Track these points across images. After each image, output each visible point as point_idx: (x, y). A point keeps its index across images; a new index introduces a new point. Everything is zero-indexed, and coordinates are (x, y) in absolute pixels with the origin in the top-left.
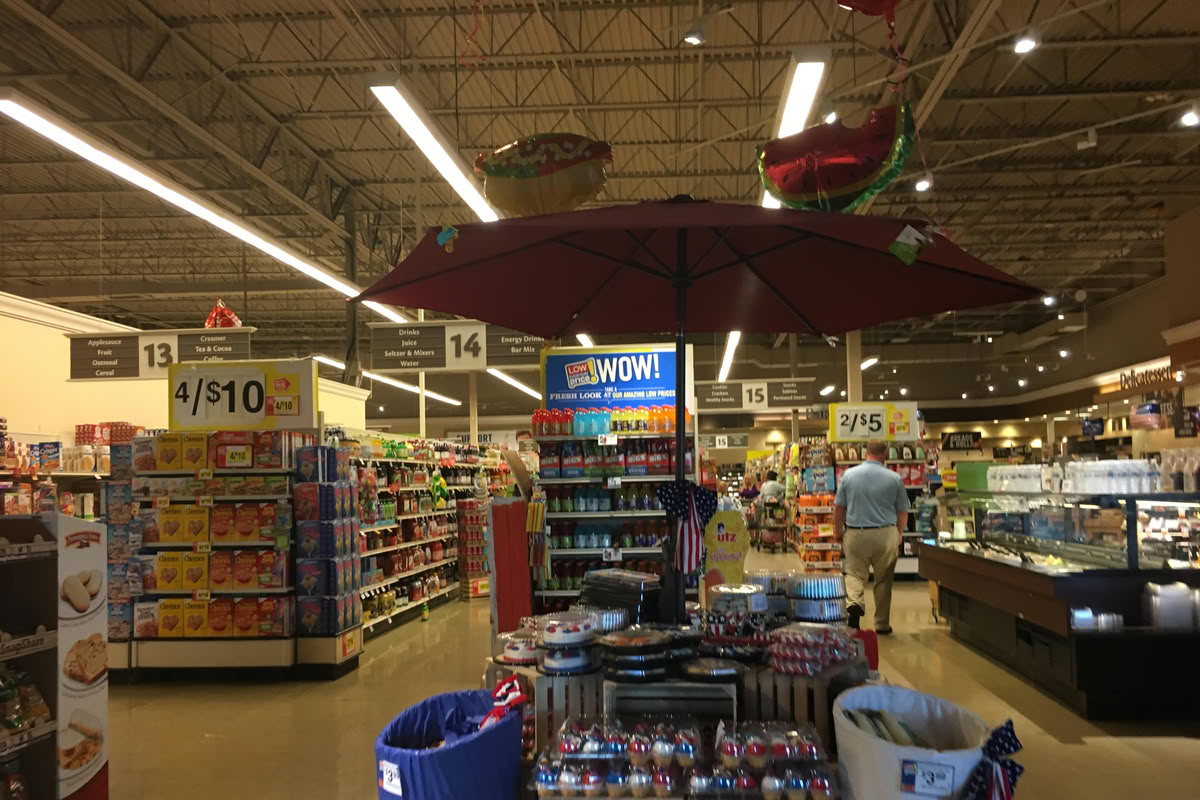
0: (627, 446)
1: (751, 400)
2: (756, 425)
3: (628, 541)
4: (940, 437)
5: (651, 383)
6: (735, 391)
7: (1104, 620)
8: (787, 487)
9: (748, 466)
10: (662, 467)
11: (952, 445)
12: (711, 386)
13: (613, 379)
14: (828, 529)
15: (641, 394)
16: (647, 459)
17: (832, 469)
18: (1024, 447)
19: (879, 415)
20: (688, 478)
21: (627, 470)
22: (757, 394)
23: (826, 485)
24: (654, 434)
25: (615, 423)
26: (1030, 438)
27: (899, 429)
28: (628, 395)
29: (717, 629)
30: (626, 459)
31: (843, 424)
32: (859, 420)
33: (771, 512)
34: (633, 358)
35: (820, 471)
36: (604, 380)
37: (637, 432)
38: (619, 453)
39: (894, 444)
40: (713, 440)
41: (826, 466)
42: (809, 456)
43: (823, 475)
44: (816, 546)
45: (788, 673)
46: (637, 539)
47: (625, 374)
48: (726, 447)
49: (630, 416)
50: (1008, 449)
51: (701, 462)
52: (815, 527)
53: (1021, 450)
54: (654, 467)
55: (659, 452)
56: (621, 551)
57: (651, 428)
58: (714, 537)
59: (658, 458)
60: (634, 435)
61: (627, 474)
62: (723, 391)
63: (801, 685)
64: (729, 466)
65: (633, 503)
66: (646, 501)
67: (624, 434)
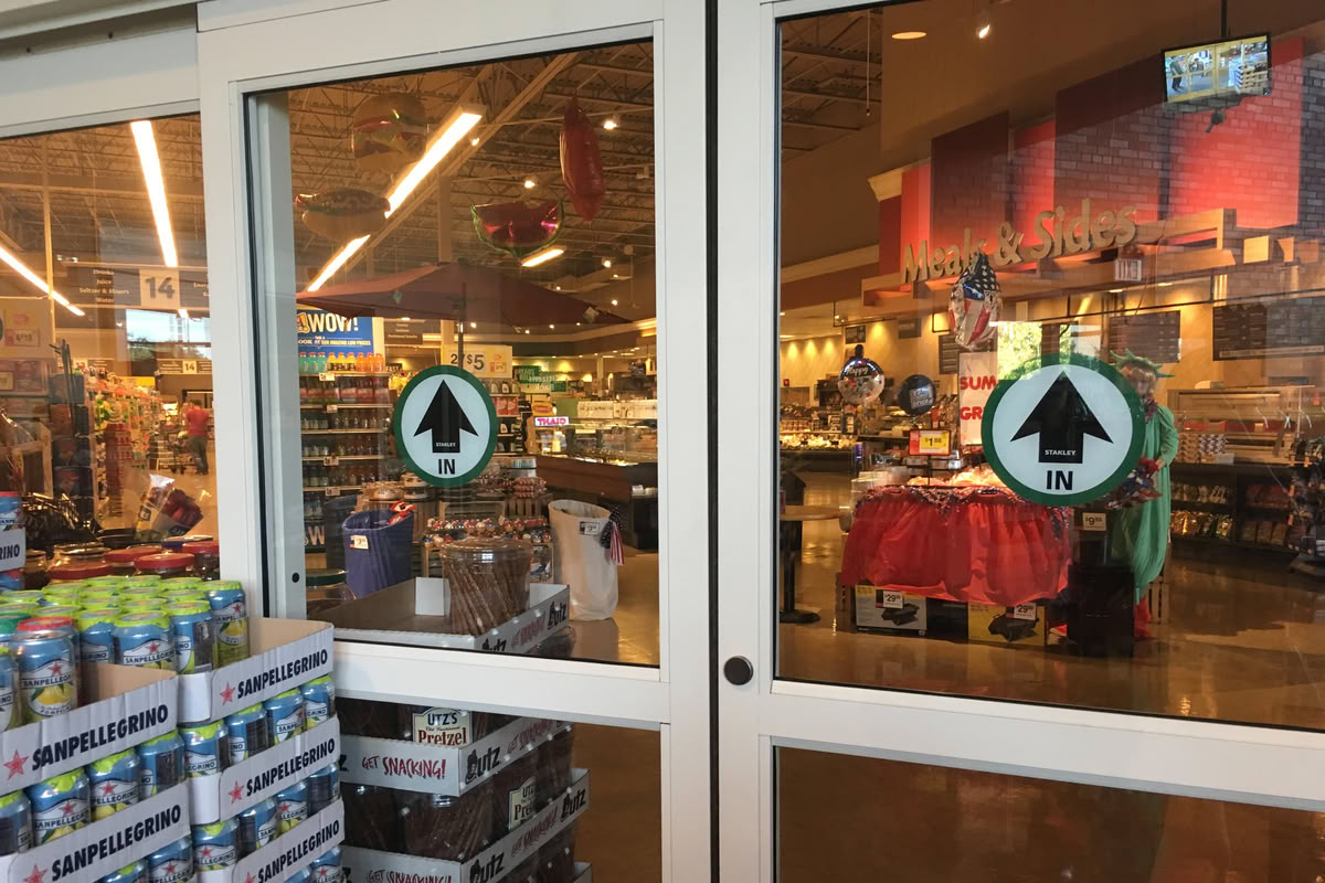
0: (342, 382)
3: (342, 451)
5: (351, 335)
7: (648, 491)
13: (321, 330)
15: (344, 343)
16: (357, 392)
18: (577, 381)
19: (483, 356)
21: (341, 399)
24: (362, 374)
25: (332, 365)
26: (583, 373)
27: (497, 368)
28: (334, 343)
30: (340, 392)
31: (453, 362)
32: (465, 359)
36: (314, 330)
37: (349, 372)
38: (335, 387)
39: (494, 380)
45: (523, 498)
46: (349, 450)
47: (331, 327)
49: (342, 360)
50: (564, 382)
53: (575, 384)
54: (362, 398)
55: (365, 387)
56: (338, 458)
57: (359, 370)
59: (365, 391)
60: (347, 374)
61: (341, 402)
65: (347, 423)
66: (356, 422)
67: (340, 373)
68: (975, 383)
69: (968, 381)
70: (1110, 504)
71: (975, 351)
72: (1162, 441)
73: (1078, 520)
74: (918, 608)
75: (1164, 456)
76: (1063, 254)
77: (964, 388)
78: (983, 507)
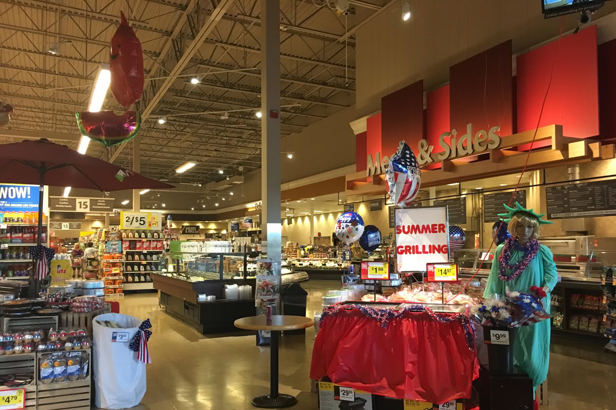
0: (12, 229)
1: (81, 207)
2: (86, 218)
3: (10, 273)
4: (181, 227)
5: (25, 200)
6: (72, 202)
7: (210, 298)
8: (100, 250)
9: (80, 239)
10: (30, 240)
11: (186, 232)
12: (59, 198)
13: (5, 197)
14: (117, 270)
15: (20, 205)
16: (22, 235)
17: (121, 242)
18: (218, 233)
19: (144, 218)
20: (43, 245)
21: (11, 240)
22: (84, 205)
23: (117, 250)
24: (27, 224)
25: (6, 218)
26: (221, 230)
27: (153, 224)
28: (13, 205)
29: (52, 299)
30: (11, 236)
31: (127, 221)
32: (135, 220)
33: (90, 262)
34: (17, 188)
35: (114, 243)
36: (0, 197)
37: (17, 223)
38: (7, 232)
39: (150, 231)
40: (60, 225)
41: (118, 241)
42: (109, 235)
43: (116, 245)
44: (111, 278)
45: (78, 312)
46: (16, 273)
47: (12, 195)
48: (68, 229)
49: (14, 216)
50: (212, 234)
51: (51, 238)
52: (111, 269)
53: (217, 235)
54: (26, 239)
55: (28, 233)
56: (7, 278)
57: (25, 222)
58: (55, 271)
59: (28, 235)
60: (16, 224)
61: (11, 242)
62: (66, 202)
63: (83, 316)
64: (69, 239)
65: (14, 256)
66: (21, 255)
67: (11, 224)
68: (406, 230)
69: (401, 228)
70: (512, 324)
71: (405, 208)
72: (545, 272)
73: (487, 337)
74: (366, 401)
75: (548, 284)
76: (457, 157)
77: (399, 233)
78: (413, 322)
